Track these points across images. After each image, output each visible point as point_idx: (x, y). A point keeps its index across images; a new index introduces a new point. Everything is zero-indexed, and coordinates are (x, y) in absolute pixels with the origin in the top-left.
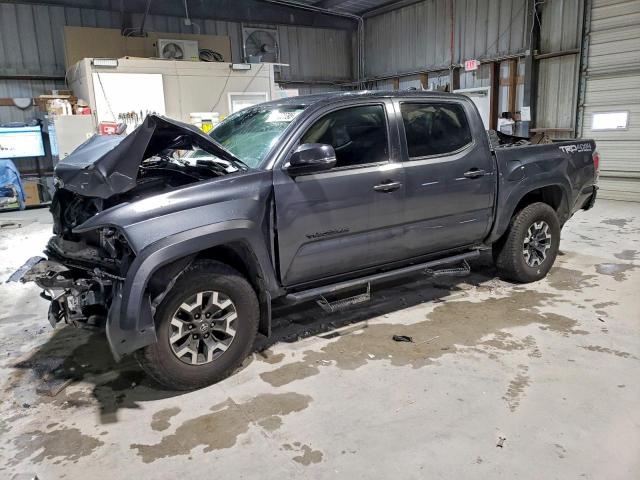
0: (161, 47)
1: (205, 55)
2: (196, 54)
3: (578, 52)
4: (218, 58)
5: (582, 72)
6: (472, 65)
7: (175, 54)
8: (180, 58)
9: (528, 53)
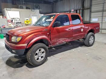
0: (19, 7)
1: (27, 8)
2: (25, 8)
3: (90, 8)
4: (29, 9)
5: (91, 12)
6: (73, 10)
7: (22, 8)
8: (23, 9)
9: (82, 8)
